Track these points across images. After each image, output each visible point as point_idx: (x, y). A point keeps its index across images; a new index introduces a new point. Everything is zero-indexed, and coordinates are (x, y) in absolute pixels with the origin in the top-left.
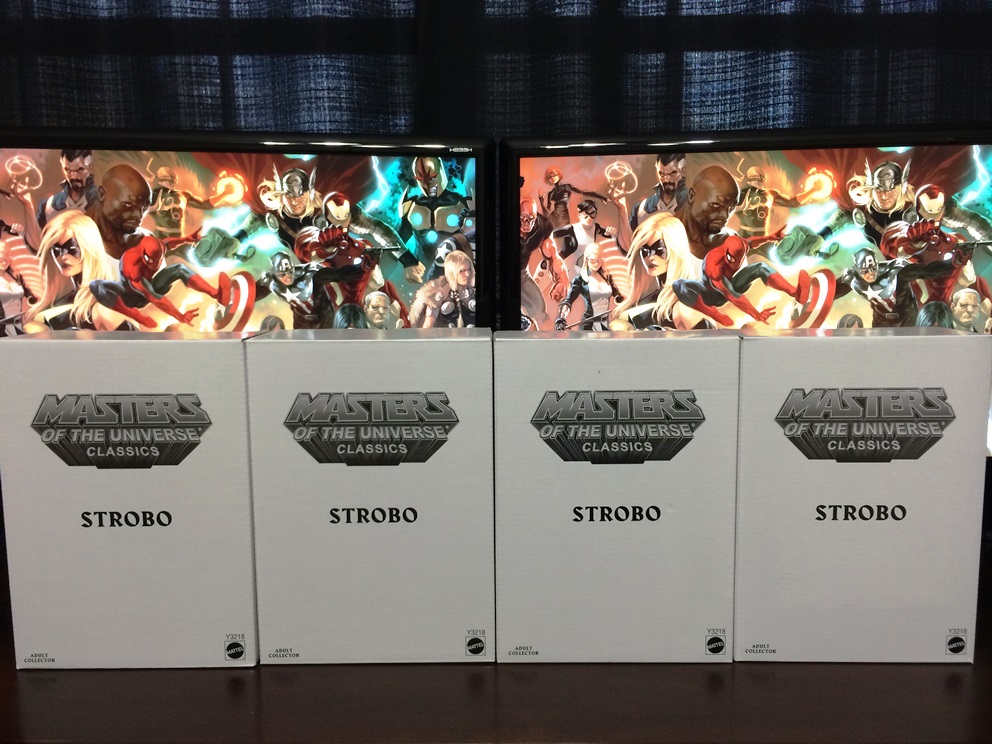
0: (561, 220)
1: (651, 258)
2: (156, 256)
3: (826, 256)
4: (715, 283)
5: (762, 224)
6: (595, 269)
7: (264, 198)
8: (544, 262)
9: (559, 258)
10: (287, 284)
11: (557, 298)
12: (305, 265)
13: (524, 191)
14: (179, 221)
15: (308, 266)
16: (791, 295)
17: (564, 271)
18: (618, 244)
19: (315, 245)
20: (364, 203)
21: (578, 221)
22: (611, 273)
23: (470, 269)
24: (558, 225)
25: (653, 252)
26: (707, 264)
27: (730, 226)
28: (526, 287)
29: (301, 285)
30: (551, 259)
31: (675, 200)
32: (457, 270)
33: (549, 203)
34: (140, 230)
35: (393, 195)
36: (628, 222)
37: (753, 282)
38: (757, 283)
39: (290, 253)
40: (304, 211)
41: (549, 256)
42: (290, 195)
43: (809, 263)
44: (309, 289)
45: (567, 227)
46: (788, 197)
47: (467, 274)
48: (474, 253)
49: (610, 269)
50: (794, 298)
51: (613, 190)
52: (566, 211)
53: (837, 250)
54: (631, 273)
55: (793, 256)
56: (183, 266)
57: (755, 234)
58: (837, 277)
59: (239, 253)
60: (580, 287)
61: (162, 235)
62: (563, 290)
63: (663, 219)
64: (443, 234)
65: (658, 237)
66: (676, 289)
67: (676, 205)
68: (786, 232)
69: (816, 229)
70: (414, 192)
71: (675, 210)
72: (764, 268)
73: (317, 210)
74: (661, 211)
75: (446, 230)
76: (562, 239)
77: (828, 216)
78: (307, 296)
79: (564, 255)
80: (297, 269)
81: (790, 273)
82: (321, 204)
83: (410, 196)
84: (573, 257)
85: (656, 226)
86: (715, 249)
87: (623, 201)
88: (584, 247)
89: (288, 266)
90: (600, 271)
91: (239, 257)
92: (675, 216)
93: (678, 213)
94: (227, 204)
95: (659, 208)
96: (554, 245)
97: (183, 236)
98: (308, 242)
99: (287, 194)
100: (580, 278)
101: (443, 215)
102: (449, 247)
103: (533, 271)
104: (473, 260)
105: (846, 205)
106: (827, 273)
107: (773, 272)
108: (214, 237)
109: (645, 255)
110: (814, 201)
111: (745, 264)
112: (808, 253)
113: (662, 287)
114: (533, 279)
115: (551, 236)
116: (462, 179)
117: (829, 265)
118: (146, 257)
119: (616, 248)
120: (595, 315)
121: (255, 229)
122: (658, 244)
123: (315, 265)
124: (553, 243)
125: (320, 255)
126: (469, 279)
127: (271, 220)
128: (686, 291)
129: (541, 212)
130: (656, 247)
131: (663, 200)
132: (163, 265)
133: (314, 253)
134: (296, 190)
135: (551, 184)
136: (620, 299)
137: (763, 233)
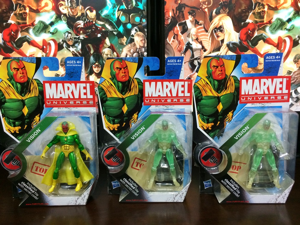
0: (181, 18)
1: (218, 33)
2: (17, 32)
3: (289, 30)
4: (244, 42)
5: (263, 18)
6: (195, 38)
7: (61, 8)
8: (174, 36)
9: (180, 34)
10: (70, 44)
11: (180, 51)
12: (78, 37)
13: (166, 7)
14: (26, 17)
15: (79, 37)
16: (275, 46)
17: (183, 39)
18: (204, 28)
19: (82, 28)
20: (102, 12)
21: (188, 19)
22: (201, 40)
23: (145, 40)
24: (180, 21)
25: (219, 30)
26: (241, 35)
27: (250, 19)
28: (167, 46)
29: (76, 45)
30: (177, 35)
31: (227, 9)
32: (139, 40)
33: (176, 12)
34: (10, 21)
35: (113, 8)
36: (208, 18)
37: (260, 42)
38: (261, 42)
39: (72, 32)
40: (77, 14)
41: (176, 34)
42: (72, 7)
43: (282, 33)
44: (80, 47)
45: (184, 21)
46: (273, 6)
47: (143, 41)
48: (146, 33)
49: (201, 38)
50: (276, 48)
51: (202, 5)
52: (183, 15)
53: (293, 28)
54: (209, 39)
55: (276, 30)
56: (28, 36)
57: (260, 22)
58: (293, 39)
59: (51, 31)
60: (189, 46)
61: (19, 23)
62: (182, 47)
63: (223, 17)
64: (134, 25)
65: (221, 24)
66: (228, 45)
67: (228, 11)
68: (273, 21)
69: (285, 19)
70: (122, 7)
71: (228, 13)
72: (264, 36)
73: (82, 14)
74: (222, 14)
75: (135, 23)
76: (182, 27)
77: (290, 14)
78: (79, 49)
79: (183, 33)
80: (75, 38)
81: (274, 37)
82: (84, 11)
83: (120, 8)
84: (186, 34)
85: (220, 20)
86: (244, 29)
87: (206, 10)
88: (191, 29)
89: (71, 37)
90: (197, 39)
91: (51, 33)
92: (228, 15)
93: (229, 14)
94: (46, 11)
95: (221, 12)
96: (178, 29)
97: (28, 24)
98: (79, 27)
99: (70, 7)
100: (189, 42)
101: (134, 17)
102: (136, 30)
103: (170, 40)
104: (146, 36)
105: (297, 9)
106: (290, 37)
107: (267, 37)
108: (40, 24)
109: (215, 32)
110: (284, 8)
111: (256, 34)
112: (282, 29)
113: (222, 45)
114: (170, 43)
115: (177, 26)
116: (141, 2)
117: (290, 34)
118: (12, 32)
119: (203, 30)
120: (195, 57)
121: (57, 21)
122: (221, 27)
123: (82, 37)
124: (178, 28)
125: (84, 33)
126: (144, 44)
127: (64, 17)
128: (232, 46)
129: (173, 16)
130: (220, 29)
131: (223, 9)
132: (20, 36)
133: (81, 32)
134: (74, 5)
135: (177, 4)
136: (205, 51)
137: (264, 21)
